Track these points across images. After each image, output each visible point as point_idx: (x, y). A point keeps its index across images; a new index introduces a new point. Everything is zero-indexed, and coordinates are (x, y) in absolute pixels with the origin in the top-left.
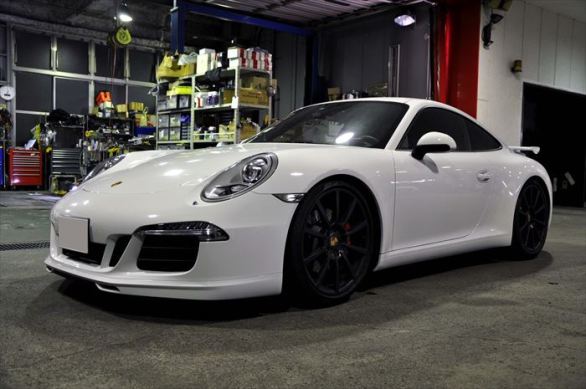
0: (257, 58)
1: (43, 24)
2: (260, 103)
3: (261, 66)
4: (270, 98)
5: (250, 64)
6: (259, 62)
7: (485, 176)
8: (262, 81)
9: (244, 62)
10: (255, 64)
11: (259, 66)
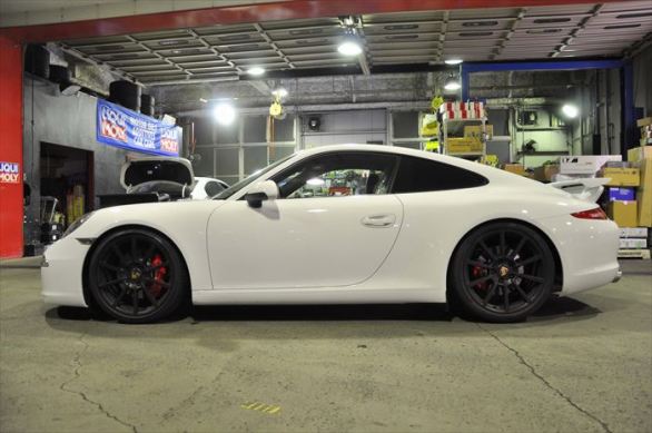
0: (466, 108)
1: (408, 103)
2: (472, 150)
3: (471, 115)
4: (485, 145)
5: (458, 115)
6: (468, 112)
7: (385, 220)
8: (475, 129)
9: (452, 115)
10: (464, 115)
11: (468, 116)
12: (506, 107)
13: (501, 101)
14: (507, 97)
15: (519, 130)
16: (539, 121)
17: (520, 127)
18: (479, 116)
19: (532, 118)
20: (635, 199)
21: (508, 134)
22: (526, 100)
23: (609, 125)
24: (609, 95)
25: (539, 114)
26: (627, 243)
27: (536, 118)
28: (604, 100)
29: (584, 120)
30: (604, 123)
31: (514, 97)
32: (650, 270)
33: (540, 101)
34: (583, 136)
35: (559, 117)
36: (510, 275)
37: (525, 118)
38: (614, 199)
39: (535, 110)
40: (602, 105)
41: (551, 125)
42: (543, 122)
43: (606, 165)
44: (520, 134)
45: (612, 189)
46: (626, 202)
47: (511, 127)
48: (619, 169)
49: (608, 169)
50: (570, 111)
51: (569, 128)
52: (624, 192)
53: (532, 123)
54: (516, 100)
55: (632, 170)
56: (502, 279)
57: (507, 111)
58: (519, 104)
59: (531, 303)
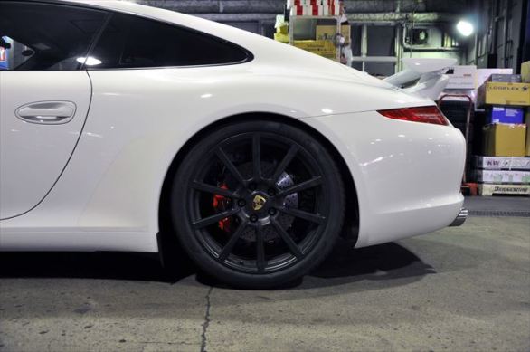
0: (318, 3)
3: (324, 12)
5: (308, 11)
6: (321, 8)
9: (300, 11)
10: (315, 11)
11: (320, 13)
12: (393, 23)
13: (388, 15)
14: (394, 11)
15: (407, 50)
16: (430, 40)
17: (408, 46)
18: (333, 12)
19: (422, 36)
20: (524, 122)
21: (394, 55)
22: (416, 15)
23: (507, 42)
24: (510, 8)
25: (430, 33)
26: (511, 176)
27: (427, 36)
28: (504, 13)
29: (480, 38)
30: (502, 41)
31: (401, 11)
32: (528, 210)
33: (431, 16)
34: (478, 57)
35: (453, 36)
36: (267, 210)
37: (414, 37)
38: (497, 121)
39: (427, 27)
40: (501, 19)
41: (443, 46)
42: (435, 42)
43: (490, 79)
44: (407, 55)
45: (495, 109)
46: (512, 125)
47: (397, 47)
48: (506, 84)
49: (493, 84)
50: (465, 28)
51: (463, 49)
52: (511, 113)
53: (421, 42)
54: (404, 15)
55: (523, 85)
56: (256, 216)
57: (394, 28)
58: (408, 20)
59: (300, 257)
